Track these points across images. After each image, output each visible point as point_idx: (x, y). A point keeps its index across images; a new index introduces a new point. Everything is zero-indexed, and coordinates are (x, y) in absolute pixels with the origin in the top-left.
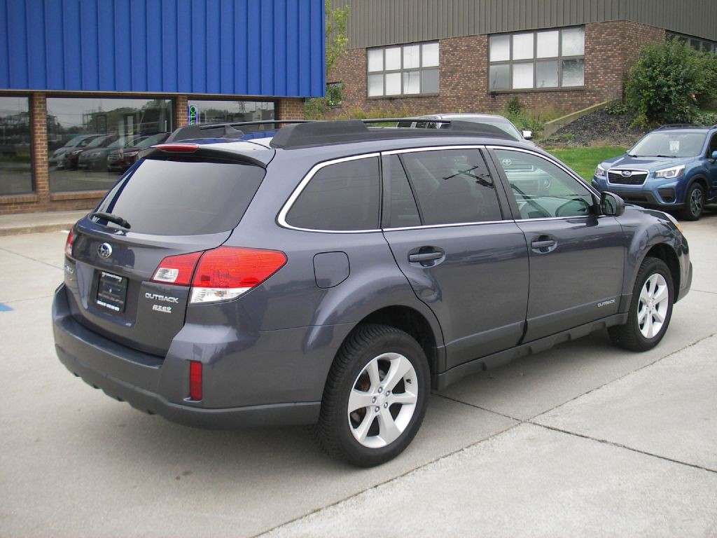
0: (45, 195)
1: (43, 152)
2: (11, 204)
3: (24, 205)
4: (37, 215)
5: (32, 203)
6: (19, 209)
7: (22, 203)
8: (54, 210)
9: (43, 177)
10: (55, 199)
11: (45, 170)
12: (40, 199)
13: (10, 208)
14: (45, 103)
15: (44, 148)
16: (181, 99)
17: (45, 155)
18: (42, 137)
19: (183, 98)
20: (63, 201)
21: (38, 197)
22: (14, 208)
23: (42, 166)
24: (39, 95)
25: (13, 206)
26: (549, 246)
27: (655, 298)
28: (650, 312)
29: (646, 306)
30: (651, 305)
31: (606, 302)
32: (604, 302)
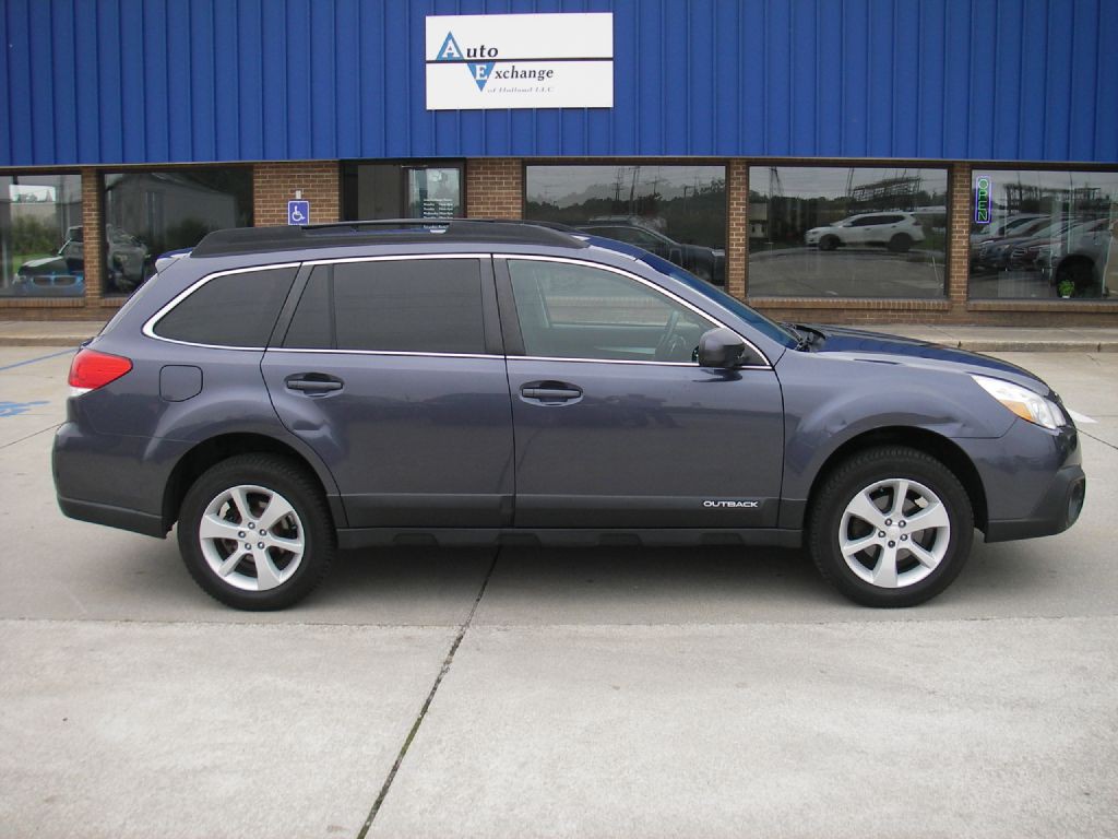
1: (739, 240)
11: (740, 265)
14: (747, 174)
16: (958, 168)
17: (742, 245)
19: (961, 167)
23: (736, 260)
24: (737, 163)
26: (566, 398)
27: (907, 521)
28: (892, 544)
29: (877, 531)
30: (894, 531)
31: (729, 503)
32: (724, 503)
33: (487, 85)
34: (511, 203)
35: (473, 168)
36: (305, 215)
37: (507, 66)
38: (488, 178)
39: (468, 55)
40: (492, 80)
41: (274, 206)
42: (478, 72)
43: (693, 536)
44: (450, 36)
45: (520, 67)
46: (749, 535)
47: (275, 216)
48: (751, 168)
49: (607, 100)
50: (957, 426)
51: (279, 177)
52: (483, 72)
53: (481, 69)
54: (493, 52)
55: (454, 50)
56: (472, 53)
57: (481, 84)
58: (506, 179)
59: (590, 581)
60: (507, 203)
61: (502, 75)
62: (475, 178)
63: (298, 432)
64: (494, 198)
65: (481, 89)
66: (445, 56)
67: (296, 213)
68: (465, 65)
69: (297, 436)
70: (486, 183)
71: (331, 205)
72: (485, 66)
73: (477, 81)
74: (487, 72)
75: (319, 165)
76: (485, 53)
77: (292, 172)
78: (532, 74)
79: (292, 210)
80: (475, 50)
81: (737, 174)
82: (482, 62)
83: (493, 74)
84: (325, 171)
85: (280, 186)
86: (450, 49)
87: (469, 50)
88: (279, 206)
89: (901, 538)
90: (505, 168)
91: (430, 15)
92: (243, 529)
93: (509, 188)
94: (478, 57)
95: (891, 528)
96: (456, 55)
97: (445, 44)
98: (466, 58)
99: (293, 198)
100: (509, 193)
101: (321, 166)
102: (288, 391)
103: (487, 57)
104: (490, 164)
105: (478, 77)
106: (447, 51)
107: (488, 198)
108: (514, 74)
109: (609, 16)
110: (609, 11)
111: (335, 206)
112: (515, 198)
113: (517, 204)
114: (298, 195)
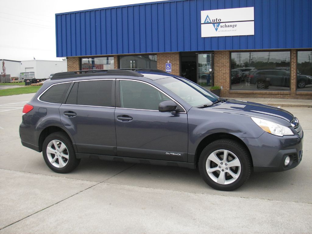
0: (293, 92)
1: (294, 74)
2: (279, 94)
3: (284, 95)
4: (289, 100)
5: (288, 95)
6: (282, 97)
7: (283, 94)
8: (297, 98)
9: (293, 84)
10: (297, 94)
12: (291, 93)
13: (278, 96)
15: (295, 72)
17: (295, 75)
18: (294, 68)
20: (301, 95)
21: (290, 93)
22: (279, 96)
23: (293, 80)
24: (293, 51)
25: (279, 95)
26: (128, 120)
27: (227, 163)
28: (223, 170)
29: (218, 166)
30: (224, 166)
31: (173, 154)
32: (171, 153)
33: (218, 29)
34: (226, 63)
35: (216, 54)
36: (170, 67)
37: (223, 24)
38: (220, 56)
39: (213, 21)
40: (219, 28)
41: (162, 65)
42: (216, 26)
43: (164, 163)
44: (208, 16)
45: (227, 24)
46: (179, 164)
47: (162, 67)
48: (298, 52)
49: (252, 33)
50: (242, 133)
51: (163, 57)
52: (217, 26)
53: (216, 25)
54: (220, 20)
55: (209, 20)
56: (214, 21)
57: (216, 29)
58: (225, 56)
59: (150, 174)
60: (225, 64)
61: (222, 27)
62: (216, 56)
63: (66, 126)
64: (222, 62)
65: (216, 31)
66: (206, 22)
67: (168, 67)
68: (212, 24)
69: (66, 127)
70: (219, 58)
71: (177, 64)
72: (217, 24)
73: (215, 29)
74: (218, 26)
75: (174, 53)
76: (217, 20)
77: (167, 55)
78: (231, 26)
79: (167, 66)
80: (215, 20)
81: (293, 54)
82: (216, 23)
83: (220, 26)
84: (175, 55)
85: (164, 59)
86: (208, 20)
87: (213, 20)
88: (163, 65)
89: (226, 168)
90: (225, 53)
91: (202, 10)
92: (56, 151)
93: (226, 59)
94: (216, 22)
95: (222, 165)
96: (209, 21)
97: (206, 18)
98: (212, 22)
99: (167, 62)
100: (226, 61)
101: (174, 54)
102: (64, 115)
103: (218, 22)
104: (220, 52)
105: (216, 28)
106: (207, 20)
107: (220, 62)
108: (226, 26)
109: (253, 8)
110: (252, 6)
111: (178, 64)
112: (227, 62)
113: (228, 64)
114: (168, 62)
